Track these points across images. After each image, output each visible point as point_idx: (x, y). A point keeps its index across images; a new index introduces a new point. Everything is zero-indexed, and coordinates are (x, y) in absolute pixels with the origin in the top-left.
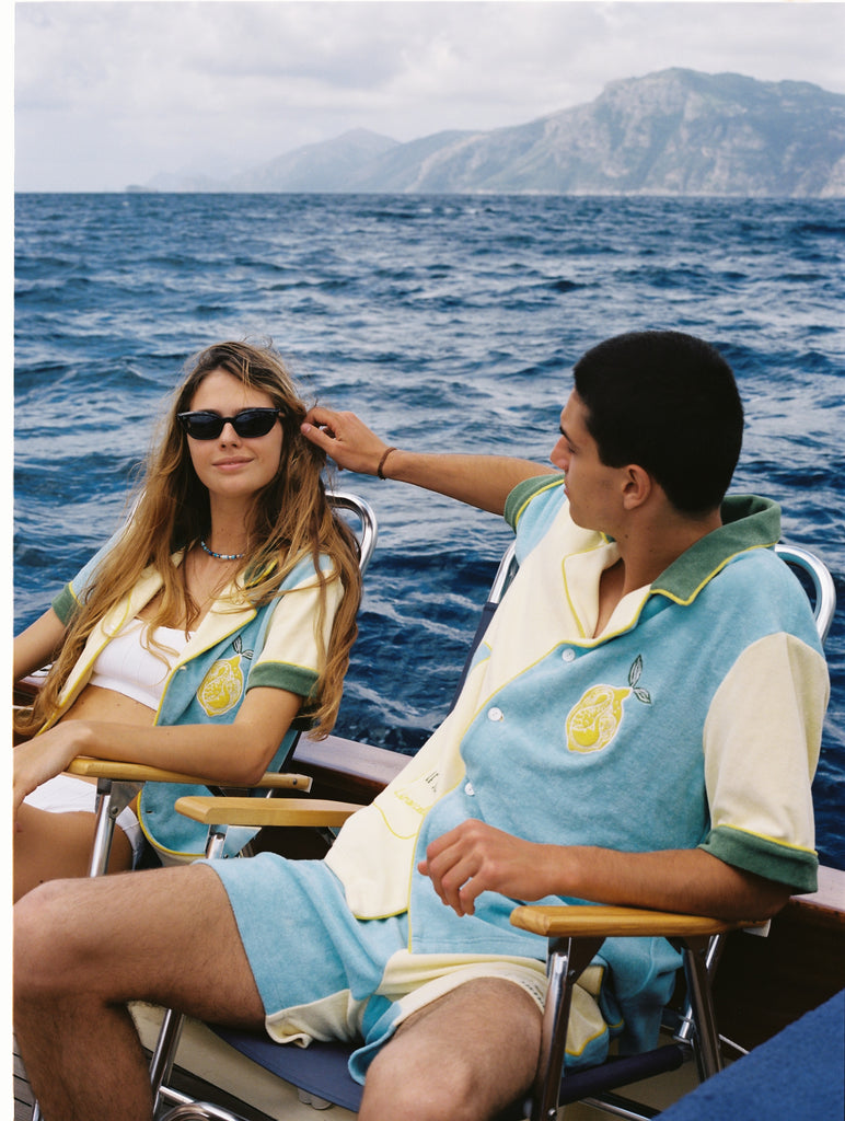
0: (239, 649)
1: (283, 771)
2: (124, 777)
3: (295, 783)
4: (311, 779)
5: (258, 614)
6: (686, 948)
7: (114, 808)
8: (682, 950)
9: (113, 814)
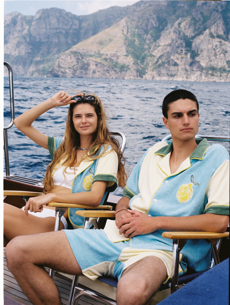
0: (91, 173)
1: (104, 204)
2: (62, 207)
3: (108, 208)
4: (112, 206)
5: (94, 162)
6: (211, 243)
7: (60, 215)
8: (210, 243)
9: (60, 217)
